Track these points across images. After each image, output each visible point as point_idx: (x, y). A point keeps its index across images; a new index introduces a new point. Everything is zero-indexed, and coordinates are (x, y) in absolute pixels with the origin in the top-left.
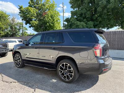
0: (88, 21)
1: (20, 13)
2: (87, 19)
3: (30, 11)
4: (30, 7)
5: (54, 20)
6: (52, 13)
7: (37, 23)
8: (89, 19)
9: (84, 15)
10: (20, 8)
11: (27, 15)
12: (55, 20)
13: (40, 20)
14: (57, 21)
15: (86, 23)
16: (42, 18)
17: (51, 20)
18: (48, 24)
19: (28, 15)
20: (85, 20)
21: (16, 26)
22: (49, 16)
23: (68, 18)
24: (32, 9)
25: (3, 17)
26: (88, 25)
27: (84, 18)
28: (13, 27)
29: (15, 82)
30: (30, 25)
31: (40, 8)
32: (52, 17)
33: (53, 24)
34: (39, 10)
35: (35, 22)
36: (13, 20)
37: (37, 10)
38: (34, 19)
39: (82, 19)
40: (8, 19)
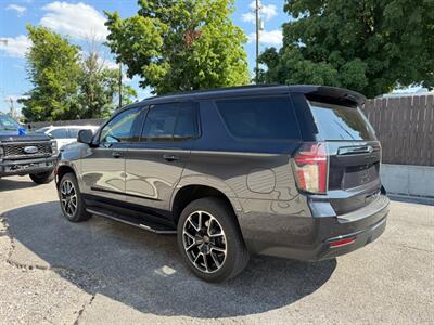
0: (347, 58)
1: (109, 38)
2: (345, 51)
3: (141, 32)
4: (142, 18)
5: (222, 59)
6: (218, 34)
7: (164, 72)
8: (350, 51)
9: (330, 37)
10: (111, 21)
11: (132, 43)
12: (229, 59)
13: (175, 61)
14: (235, 60)
15: (340, 66)
16: (182, 54)
17: (212, 59)
18: (202, 73)
19: (136, 45)
20: (334, 54)
21: (101, 84)
22: (204, 43)
23: (273, 49)
24: (147, 24)
25: (59, 54)
26: (344, 75)
27: (331, 48)
28: (92, 87)
30: (144, 79)
31: (177, 17)
32: (216, 46)
33: (220, 71)
34: (175, 24)
35: (159, 68)
36: (91, 63)
37: (167, 27)
38: (155, 56)
39: (324, 50)
40: (74, 60)
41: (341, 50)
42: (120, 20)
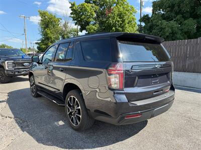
0: (185, 18)
1: (71, 14)
2: (184, 15)
3: (86, 10)
4: (86, 4)
5: (123, 21)
6: (121, 9)
7: (96, 28)
8: (187, 15)
9: (176, 8)
11: (82, 16)
12: (127, 21)
13: (101, 23)
14: (130, 22)
15: (181, 22)
16: (105, 20)
17: (118, 21)
18: (114, 28)
19: (83, 16)
20: (178, 17)
21: (69, 35)
22: (115, 14)
23: (147, 15)
24: (88, 7)
25: (52, 22)
26: (184, 27)
27: (177, 14)
28: (66, 36)
29: (11, 118)
30: (87, 33)
31: (102, 3)
32: (120, 15)
33: (122, 27)
34: (101, 6)
35: (94, 26)
36: (65, 26)
37: (98, 7)
38: (92, 21)
39: (173, 15)
40: (58, 25)
41: (182, 14)
42: (76, 5)
